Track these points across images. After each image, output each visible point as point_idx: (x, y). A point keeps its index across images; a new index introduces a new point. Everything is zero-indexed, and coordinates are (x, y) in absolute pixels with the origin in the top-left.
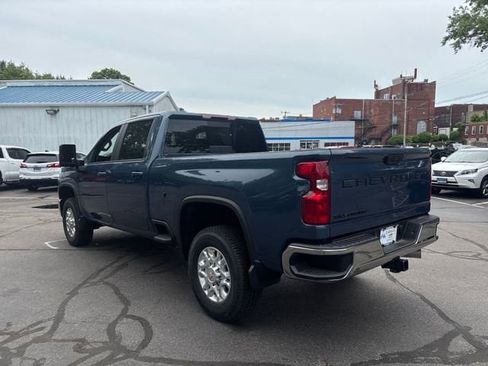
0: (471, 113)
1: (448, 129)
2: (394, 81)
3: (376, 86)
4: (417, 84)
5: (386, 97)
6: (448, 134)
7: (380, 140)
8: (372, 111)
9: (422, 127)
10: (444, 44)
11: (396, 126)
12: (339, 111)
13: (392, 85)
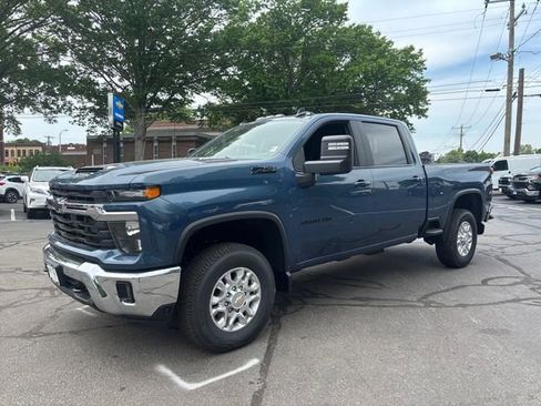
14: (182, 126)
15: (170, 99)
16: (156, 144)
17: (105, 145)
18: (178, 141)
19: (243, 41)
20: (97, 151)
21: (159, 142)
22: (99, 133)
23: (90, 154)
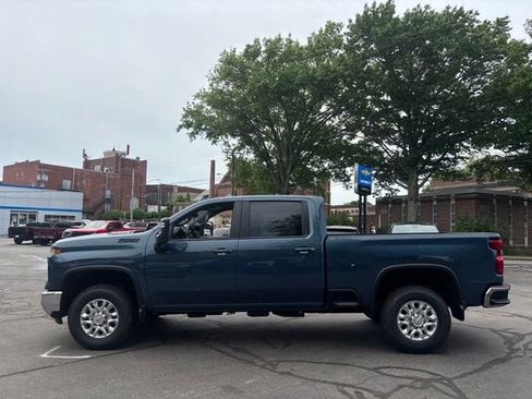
0: (176, 194)
1: (156, 207)
2: (105, 153)
3: (85, 155)
4: (130, 160)
5: (98, 168)
6: (156, 211)
7: (93, 214)
8: (84, 182)
9: (134, 203)
10: (178, 130)
11: (109, 201)
12: (46, 178)
13: (103, 156)
14: (459, 184)
15: (442, 158)
16: (435, 203)
17: (390, 206)
18: (456, 200)
19: (510, 89)
20: (383, 211)
21: (438, 200)
22: (383, 196)
23: (377, 214)
